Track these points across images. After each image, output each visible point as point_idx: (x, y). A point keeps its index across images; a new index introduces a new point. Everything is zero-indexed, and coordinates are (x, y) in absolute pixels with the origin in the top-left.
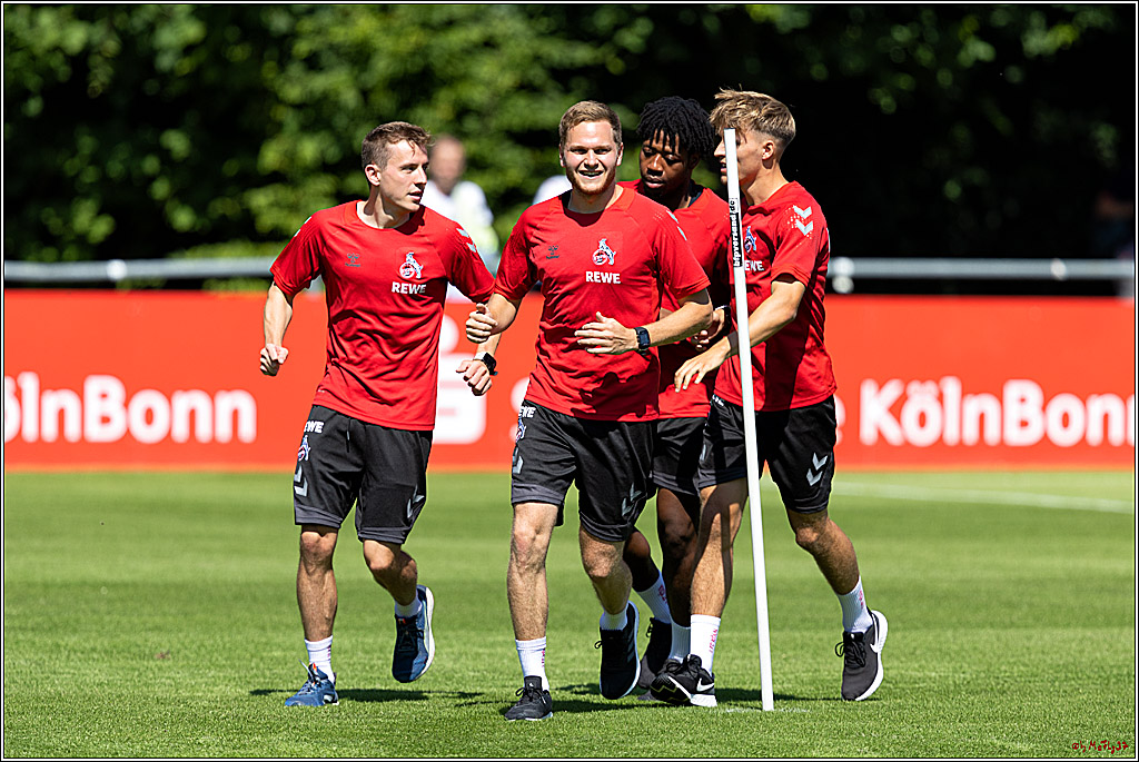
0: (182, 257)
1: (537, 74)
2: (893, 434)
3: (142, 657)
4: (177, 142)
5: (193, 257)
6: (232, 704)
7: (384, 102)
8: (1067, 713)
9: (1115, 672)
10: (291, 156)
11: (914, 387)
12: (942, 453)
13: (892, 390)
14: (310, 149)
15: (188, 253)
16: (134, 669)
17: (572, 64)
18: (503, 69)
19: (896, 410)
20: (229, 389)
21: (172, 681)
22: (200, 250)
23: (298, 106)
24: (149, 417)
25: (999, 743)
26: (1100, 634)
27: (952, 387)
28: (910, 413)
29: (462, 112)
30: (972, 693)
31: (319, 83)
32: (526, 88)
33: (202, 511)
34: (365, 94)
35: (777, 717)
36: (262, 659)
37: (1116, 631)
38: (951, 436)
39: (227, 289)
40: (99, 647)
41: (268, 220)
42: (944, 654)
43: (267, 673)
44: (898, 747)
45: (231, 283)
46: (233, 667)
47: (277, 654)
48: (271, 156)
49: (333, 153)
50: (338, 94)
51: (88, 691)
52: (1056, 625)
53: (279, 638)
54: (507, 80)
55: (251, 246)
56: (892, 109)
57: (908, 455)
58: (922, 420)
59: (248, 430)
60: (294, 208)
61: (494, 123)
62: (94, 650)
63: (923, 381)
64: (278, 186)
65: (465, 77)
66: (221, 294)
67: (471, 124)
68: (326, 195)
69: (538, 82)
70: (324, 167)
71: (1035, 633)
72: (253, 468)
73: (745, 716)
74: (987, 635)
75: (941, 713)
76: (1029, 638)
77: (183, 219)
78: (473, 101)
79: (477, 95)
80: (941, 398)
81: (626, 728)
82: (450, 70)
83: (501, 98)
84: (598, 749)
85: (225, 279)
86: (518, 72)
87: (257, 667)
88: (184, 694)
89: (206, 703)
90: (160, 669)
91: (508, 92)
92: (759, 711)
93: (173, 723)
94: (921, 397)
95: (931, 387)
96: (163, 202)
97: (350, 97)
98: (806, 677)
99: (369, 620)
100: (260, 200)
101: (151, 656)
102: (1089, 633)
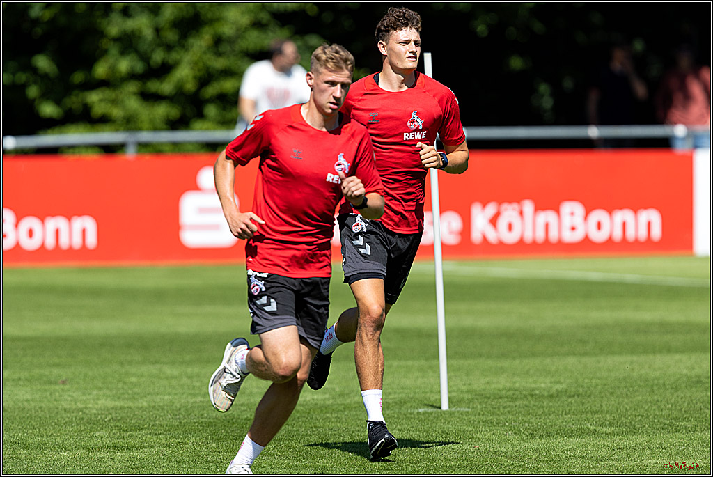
0: (46, 133)
1: (264, 17)
2: (492, 236)
3: (50, 383)
4: (43, 63)
5: (53, 134)
6: (111, 411)
7: (171, 36)
8: (631, 408)
9: (656, 382)
10: (113, 69)
11: (505, 206)
12: (523, 248)
13: (491, 209)
14: (124, 65)
15: (49, 131)
16: (46, 390)
17: (285, 10)
18: (243, 13)
19: (494, 221)
20: (80, 215)
21: (72, 398)
22: (56, 129)
23: (116, 40)
24: (31, 233)
25: (592, 428)
26: (642, 358)
27: (528, 207)
28: (502, 223)
29: (218, 41)
30: (570, 396)
31: (130, 24)
32: (258, 25)
33: (69, 291)
34: (157, 30)
35: (451, 414)
36: (125, 383)
37: (651, 357)
38: (528, 237)
39: (73, 153)
40: (22, 377)
41: (99, 109)
42: (548, 373)
43: (130, 392)
44: (530, 431)
45: (77, 150)
46: (108, 388)
47: (134, 379)
48: (101, 70)
49: (139, 67)
50: (140, 31)
51: (20, 404)
52: (613, 353)
53: (133, 370)
54: (245, 20)
55: (89, 126)
56: (485, 34)
57: (501, 249)
58: (510, 227)
59: (92, 240)
60: (115, 102)
61: (237, 48)
62: (20, 379)
63: (510, 202)
64: (104, 88)
65: (218, 20)
66: (71, 158)
67: (224, 47)
68: (135, 94)
69: (264, 21)
70: (132, 76)
71: (602, 359)
72: (96, 264)
73: (431, 413)
74: (571, 360)
75: (553, 410)
76: (599, 362)
77: (48, 110)
78: (224, 34)
79: (227, 30)
80: (521, 213)
81: (359, 422)
82: (209, 15)
83: (241, 32)
84: (344, 436)
85: (72, 147)
86: (253, 15)
87: (123, 388)
88: (80, 405)
89: (95, 411)
90: (63, 390)
91: (246, 28)
92: (439, 410)
93: (77, 425)
94: (509, 213)
95: (515, 206)
96: (34, 100)
97: (148, 33)
98: (464, 388)
99: (187, 358)
100: (94, 97)
101: (56, 383)
102: (635, 358)
